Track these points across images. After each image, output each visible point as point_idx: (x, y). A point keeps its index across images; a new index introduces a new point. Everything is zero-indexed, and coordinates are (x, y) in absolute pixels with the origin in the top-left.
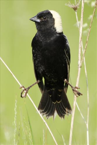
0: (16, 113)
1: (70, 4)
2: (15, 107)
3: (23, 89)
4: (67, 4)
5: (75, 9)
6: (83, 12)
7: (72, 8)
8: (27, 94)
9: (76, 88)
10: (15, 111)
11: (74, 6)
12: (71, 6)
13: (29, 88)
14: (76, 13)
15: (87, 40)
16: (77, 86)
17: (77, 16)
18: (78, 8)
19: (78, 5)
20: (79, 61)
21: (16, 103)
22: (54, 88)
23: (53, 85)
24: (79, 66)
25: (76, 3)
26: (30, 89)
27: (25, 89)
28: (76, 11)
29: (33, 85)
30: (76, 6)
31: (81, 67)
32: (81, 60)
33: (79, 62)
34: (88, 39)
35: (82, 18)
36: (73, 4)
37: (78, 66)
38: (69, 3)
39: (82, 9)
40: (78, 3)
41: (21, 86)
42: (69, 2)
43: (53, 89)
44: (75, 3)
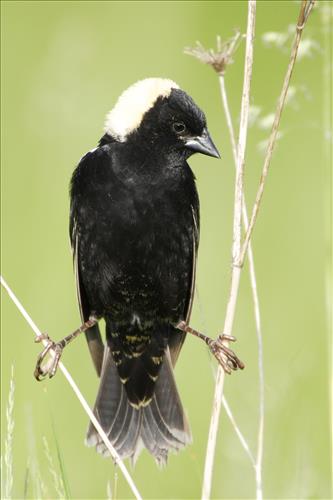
0: (12, 427)
1: (200, 50)
4: (191, 50)
5: (219, 67)
6: (251, 77)
7: (209, 63)
11: (215, 57)
12: (205, 56)
13: (63, 344)
14: (222, 80)
15: (265, 170)
16: (227, 332)
17: (223, 90)
18: (230, 62)
19: (229, 52)
20: (235, 244)
22: (139, 352)
23: (134, 338)
24: (236, 263)
25: (222, 48)
26: (67, 346)
27: (53, 346)
28: (223, 73)
29: (75, 334)
30: (223, 55)
31: (241, 267)
32: (242, 242)
33: (236, 247)
34: (268, 168)
35: (247, 96)
36: (212, 51)
37: (233, 261)
38: (197, 46)
39: (248, 66)
40: (228, 45)
42: (198, 43)
43: (136, 355)
44: (219, 46)
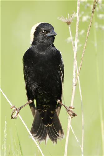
0: (6, 136)
1: (62, 18)
2: (5, 129)
3: (14, 108)
4: (60, 18)
5: (68, 23)
6: (78, 26)
7: (65, 22)
8: (19, 115)
9: (70, 108)
10: (5, 133)
11: (67, 20)
13: (20, 108)
14: (69, 27)
15: (83, 55)
16: (72, 106)
17: (70, 30)
18: (72, 22)
19: (72, 19)
20: (74, 78)
21: (5, 125)
24: (74, 84)
25: (70, 18)
27: (17, 110)
28: (70, 25)
29: (24, 106)
30: (70, 20)
31: (76, 86)
32: (76, 78)
33: (74, 80)
35: (77, 32)
36: (66, 19)
37: (73, 84)
39: (77, 23)
41: (12, 106)
42: (62, 16)
43: (45, 111)
